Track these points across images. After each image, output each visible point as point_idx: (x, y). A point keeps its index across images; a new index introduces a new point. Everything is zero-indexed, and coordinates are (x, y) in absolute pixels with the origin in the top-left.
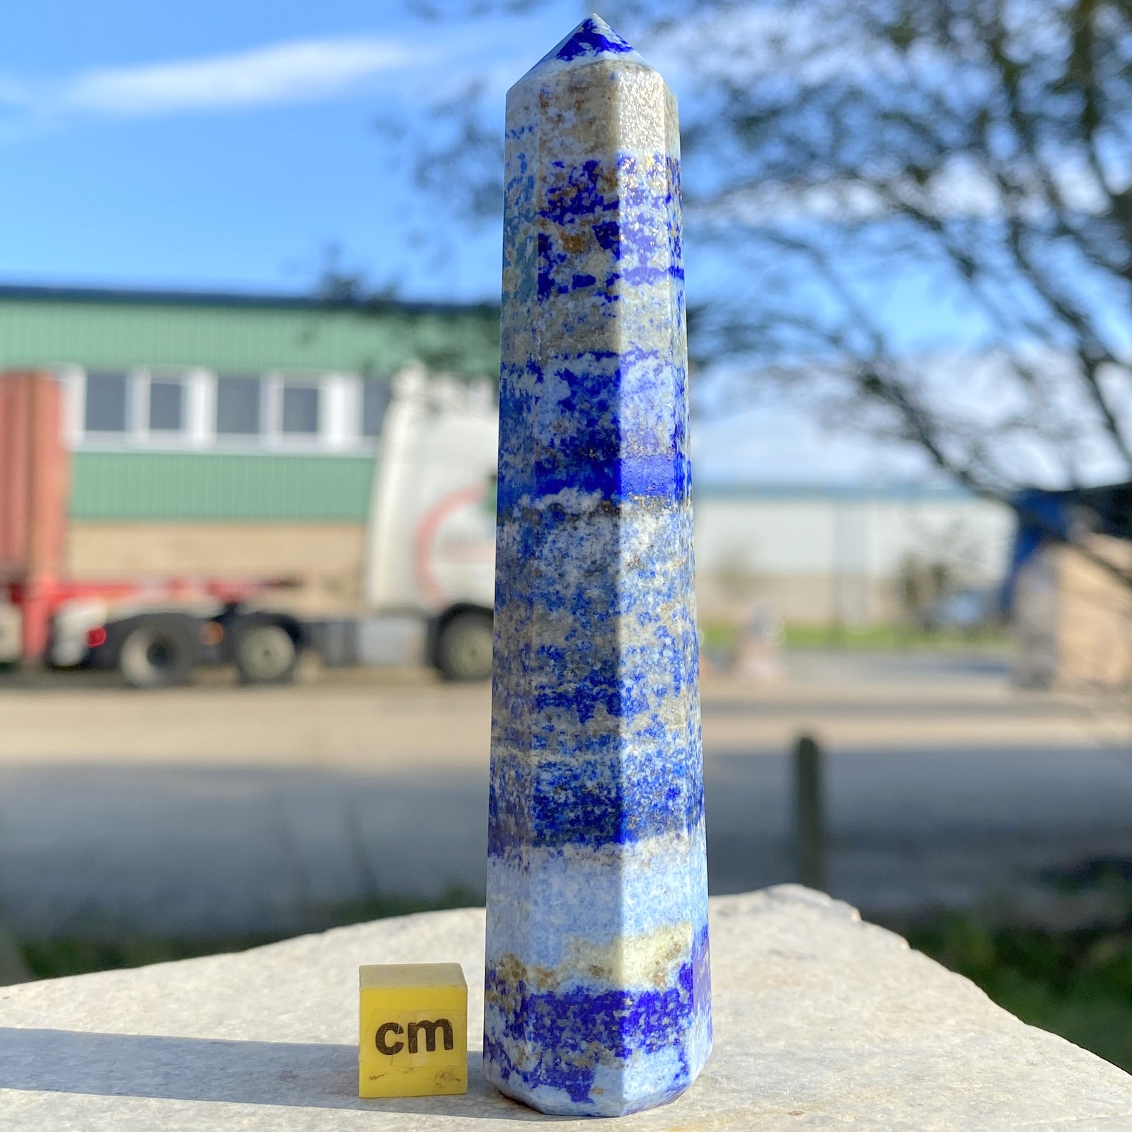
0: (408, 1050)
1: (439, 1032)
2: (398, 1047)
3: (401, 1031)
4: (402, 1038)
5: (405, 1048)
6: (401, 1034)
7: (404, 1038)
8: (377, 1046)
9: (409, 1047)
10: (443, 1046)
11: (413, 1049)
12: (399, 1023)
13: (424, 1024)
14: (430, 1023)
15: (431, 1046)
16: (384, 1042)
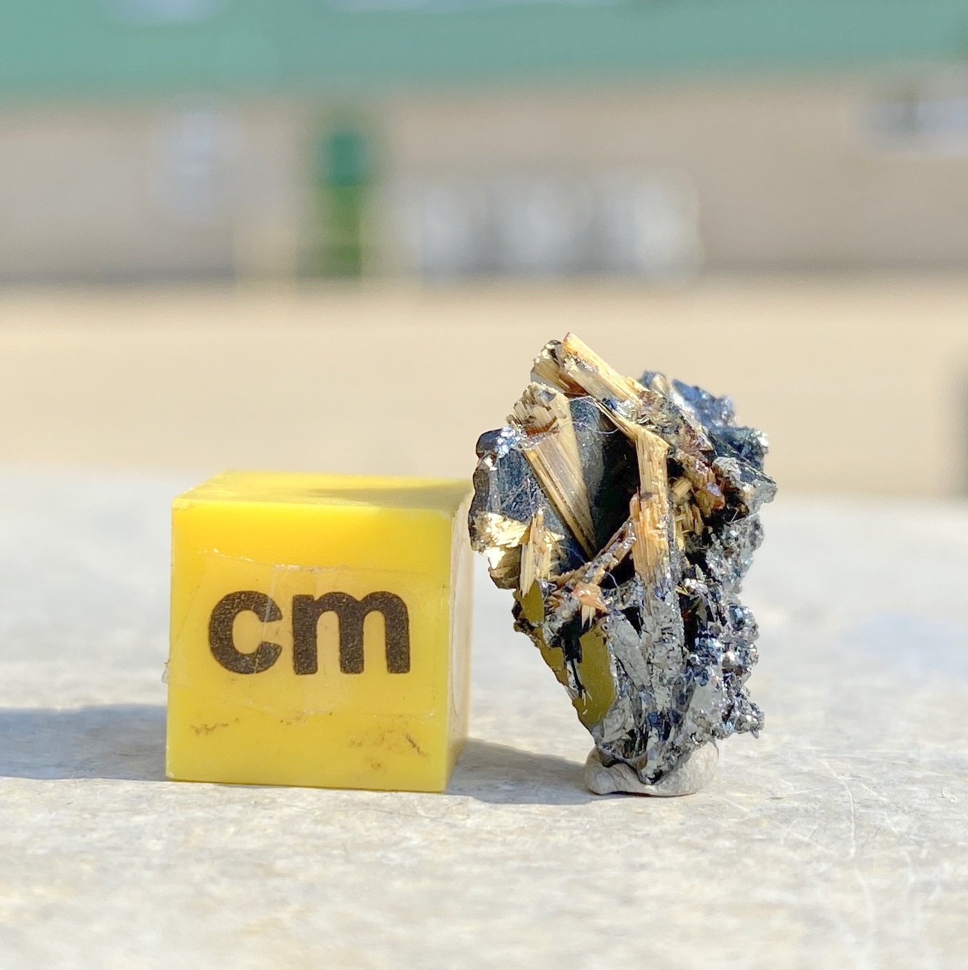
0: (292, 665)
1: (374, 626)
2: (266, 656)
3: (275, 614)
4: (277, 633)
5: (286, 658)
6: (275, 624)
7: (282, 633)
8: (213, 650)
10: (384, 663)
11: (305, 661)
12: (271, 595)
13: (334, 601)
14: (350, 598)
15: (352, 661)
16: (230, 639)
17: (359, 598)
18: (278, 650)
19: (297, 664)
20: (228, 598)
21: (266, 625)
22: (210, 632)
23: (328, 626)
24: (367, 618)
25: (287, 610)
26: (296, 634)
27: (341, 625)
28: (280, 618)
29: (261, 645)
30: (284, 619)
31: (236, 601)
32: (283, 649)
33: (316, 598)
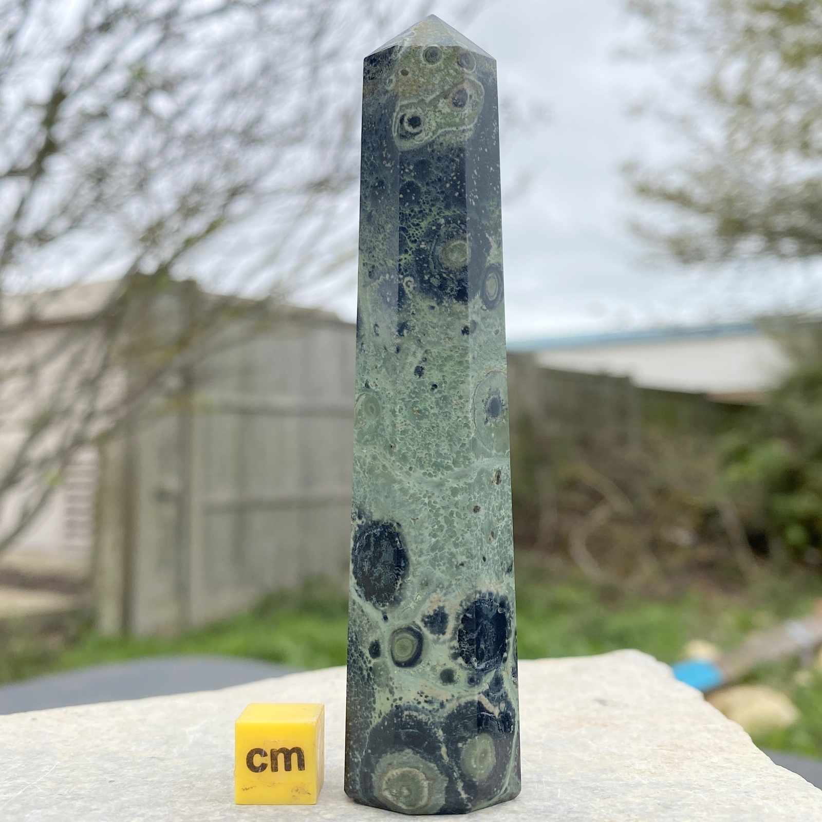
17: (290, 749)
18: (267, 765)
19: (272, 769)
20: (252, 750)
23: (281, 758)
24: (292, 755)
25: (269, 753)
26: (272, 760)
27: (285, 757)
28: (267, 756)
33: (278, 749)
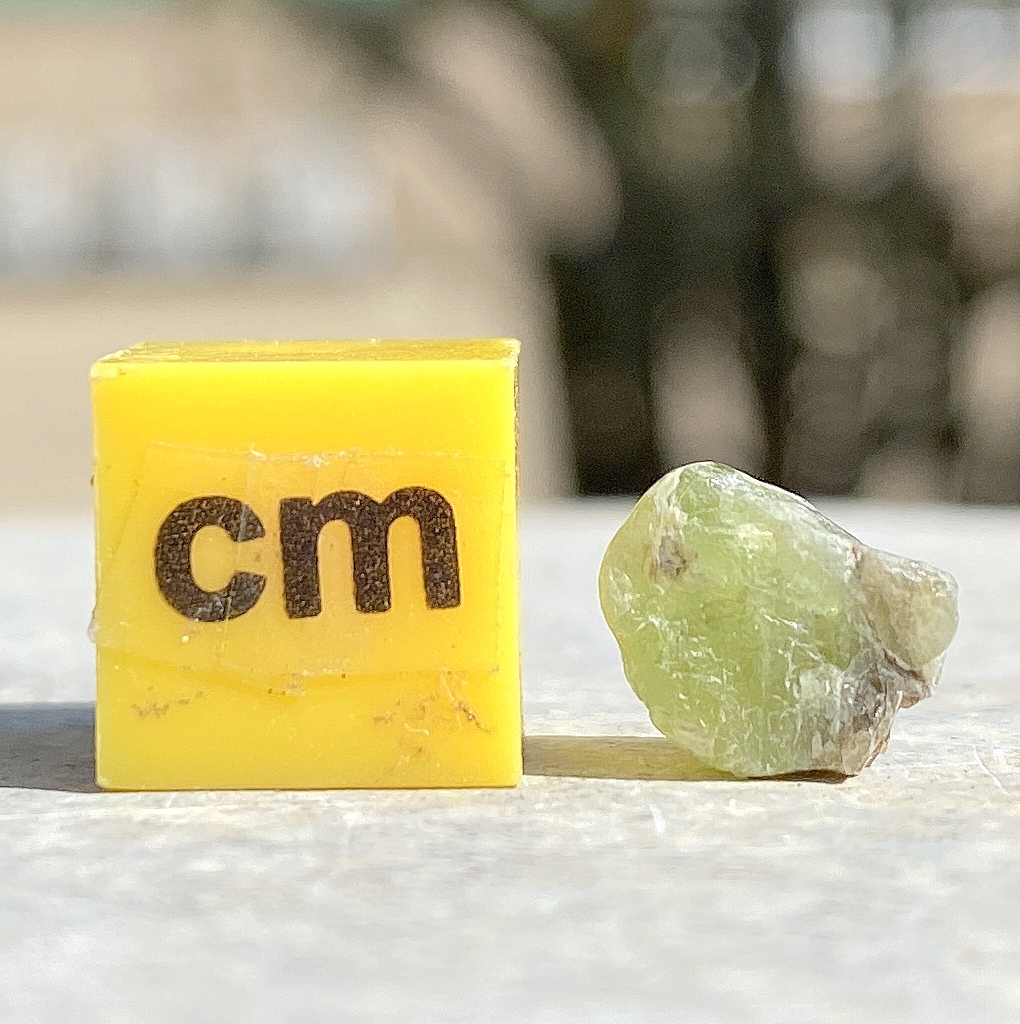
0: (282, 602)
1: (404, 538)
2: (242, 593)
3: (254, 530)
4: (258, 558)
5: (273, 597)
6: (255, 544)
7: (264, 557)
8: (161, 587)
9: (288, 596)
11: (302, 598)
12: (245, 502)
13: (342, 505)
14: (367, 501)
15: (372, 593)
16: (188, 571)
17: (380, 500)
18: (261, 583)
19: (291, 605)
20: (181, 508)
21: (240, 546)
22: (157, 561)
23: (334, 543)
24: (392, 527)
25: (271, 521)
26: (287, 558)
27: (354, 542)
28: (262, 535)
29: (235, 577)
30: (269, 536)
31: (195, 512)
32: (268, 582)
33: (314, 503)
